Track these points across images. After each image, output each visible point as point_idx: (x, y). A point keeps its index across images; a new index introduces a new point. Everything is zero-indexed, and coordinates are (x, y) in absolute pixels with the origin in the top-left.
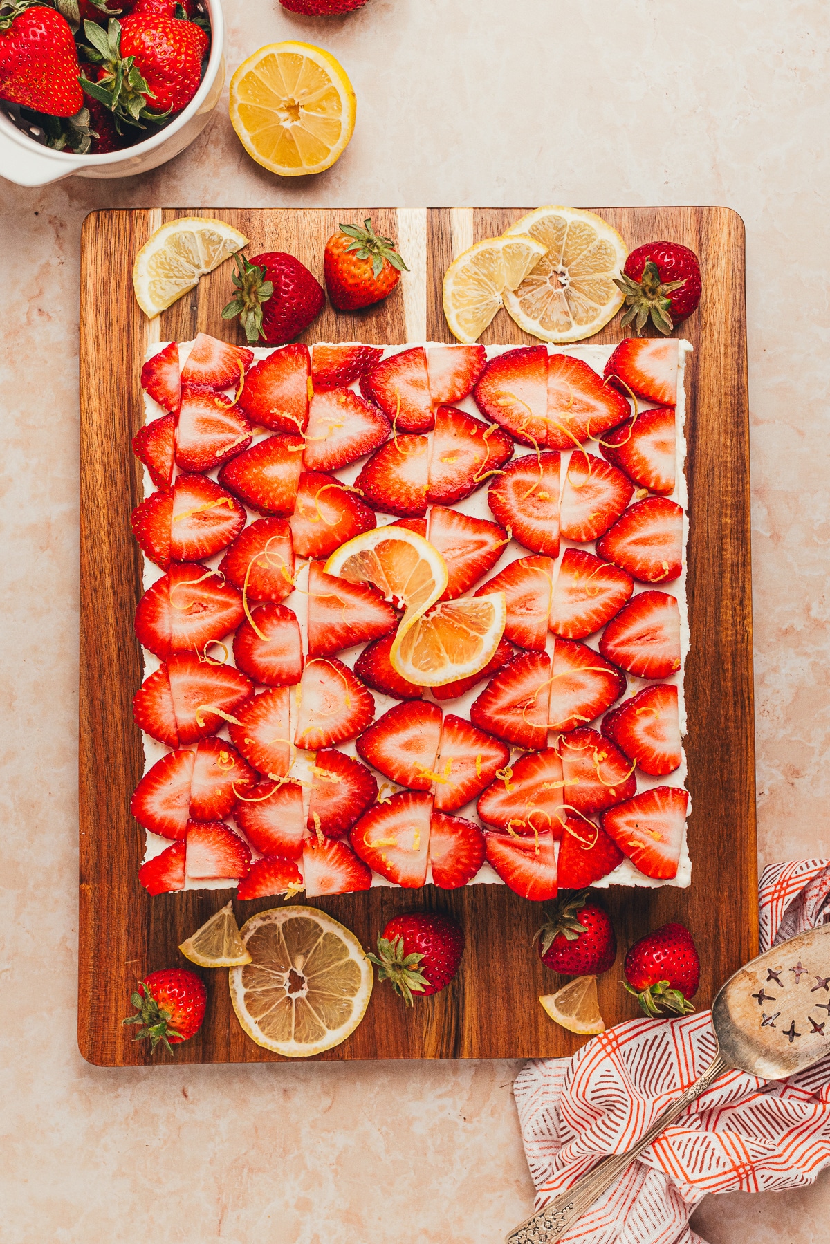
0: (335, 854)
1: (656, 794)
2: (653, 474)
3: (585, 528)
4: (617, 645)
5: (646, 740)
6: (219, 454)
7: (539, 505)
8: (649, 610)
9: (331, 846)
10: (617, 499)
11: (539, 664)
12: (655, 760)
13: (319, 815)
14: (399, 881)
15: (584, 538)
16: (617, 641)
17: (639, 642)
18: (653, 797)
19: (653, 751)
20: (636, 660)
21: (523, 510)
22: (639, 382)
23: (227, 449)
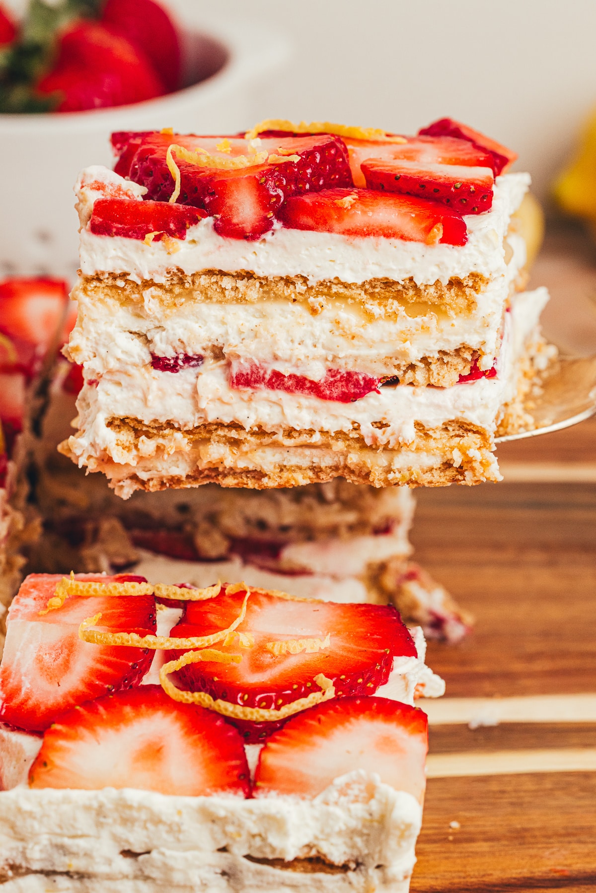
2: (84, 731)
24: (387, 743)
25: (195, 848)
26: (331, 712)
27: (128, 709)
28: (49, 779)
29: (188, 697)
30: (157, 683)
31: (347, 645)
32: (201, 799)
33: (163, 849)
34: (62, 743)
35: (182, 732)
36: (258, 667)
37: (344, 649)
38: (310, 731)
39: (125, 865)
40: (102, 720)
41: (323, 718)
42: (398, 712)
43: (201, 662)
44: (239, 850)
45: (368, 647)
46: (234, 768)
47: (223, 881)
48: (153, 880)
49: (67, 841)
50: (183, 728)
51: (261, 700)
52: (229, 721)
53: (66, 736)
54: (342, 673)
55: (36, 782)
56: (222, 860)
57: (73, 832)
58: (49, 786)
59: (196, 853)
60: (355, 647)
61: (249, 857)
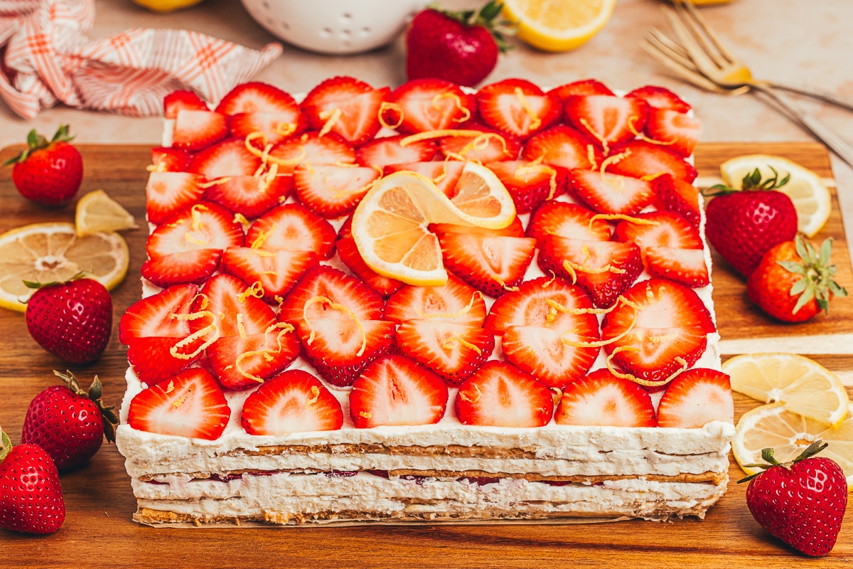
0: (187, 196)
1: (224, 405)
2: (578, 396)
3: (517, 346)
4: (389, 367)
5: (283, 399)
6: (583, 121)
7: (541, 315)
8: (426, 392)
9: (196, 194)
10: (549, 374)
11: (371, 310)
12: (261, 407)
13: (228, 182)
14: (155, 234)
15: (506, 344)
16: (393, 366)
17: (392, 384)
18: (219, 403)
19: (271, 405)
20: (373, 382)
21: (535, 302)
22: (682, 386)
23: (588, 127)
24: (714, 396)
25: (634, 449)
26: (686, 380)
27: (596, 383)
28: (566, 421)
29: (622, 376)
30: (606, 367)
31: (686, 334)
32: (637, 429)
33: (618, 450)
34: (570, 404)
35: (622, 395)
36: (648, 353)
37: (685, 336)
38: (679, 392)
39: (601, 456)
40: (586, 390)
41: (683, 383)
42: (717, 377)
43: (622, 352)
44: (652, 449)
45: (696, 334)
46: (650, 414)
47: (645, 461)
48: (614, 462)
49: (575, 448)
50: (622, 392)
51: (655, 374)
52: (642, 387)
53: (572, 400)
54: (687, 354)
55: (560, 422)
56: (645, 453)
57: (577, 444)
58: (565, 424)
59: (633, 451)
60: (689, 335)
61: (656, 451)
